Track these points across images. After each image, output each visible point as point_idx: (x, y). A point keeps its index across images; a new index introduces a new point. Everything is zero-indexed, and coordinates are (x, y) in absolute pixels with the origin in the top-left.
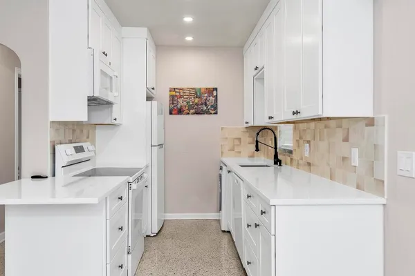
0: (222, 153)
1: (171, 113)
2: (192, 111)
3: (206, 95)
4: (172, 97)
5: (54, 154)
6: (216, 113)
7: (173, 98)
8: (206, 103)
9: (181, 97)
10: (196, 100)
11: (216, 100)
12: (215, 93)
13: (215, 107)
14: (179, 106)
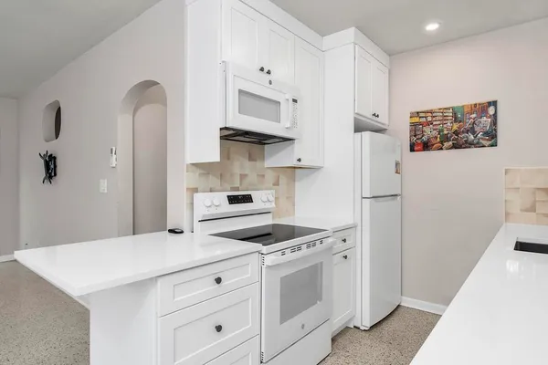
0: (507, 214)
1: (412, 150)
2: (446, 144)
3: (474, 116)
4: (414, 125)
5: (192, 204)
6: (494, 145)
7: (415, 128)
8: (473, 128)
9: (429, 123)
10: (455, 127)
11: (495, 123)
12: (491, 111)
13: (492, 136)
14: (425, 139)
